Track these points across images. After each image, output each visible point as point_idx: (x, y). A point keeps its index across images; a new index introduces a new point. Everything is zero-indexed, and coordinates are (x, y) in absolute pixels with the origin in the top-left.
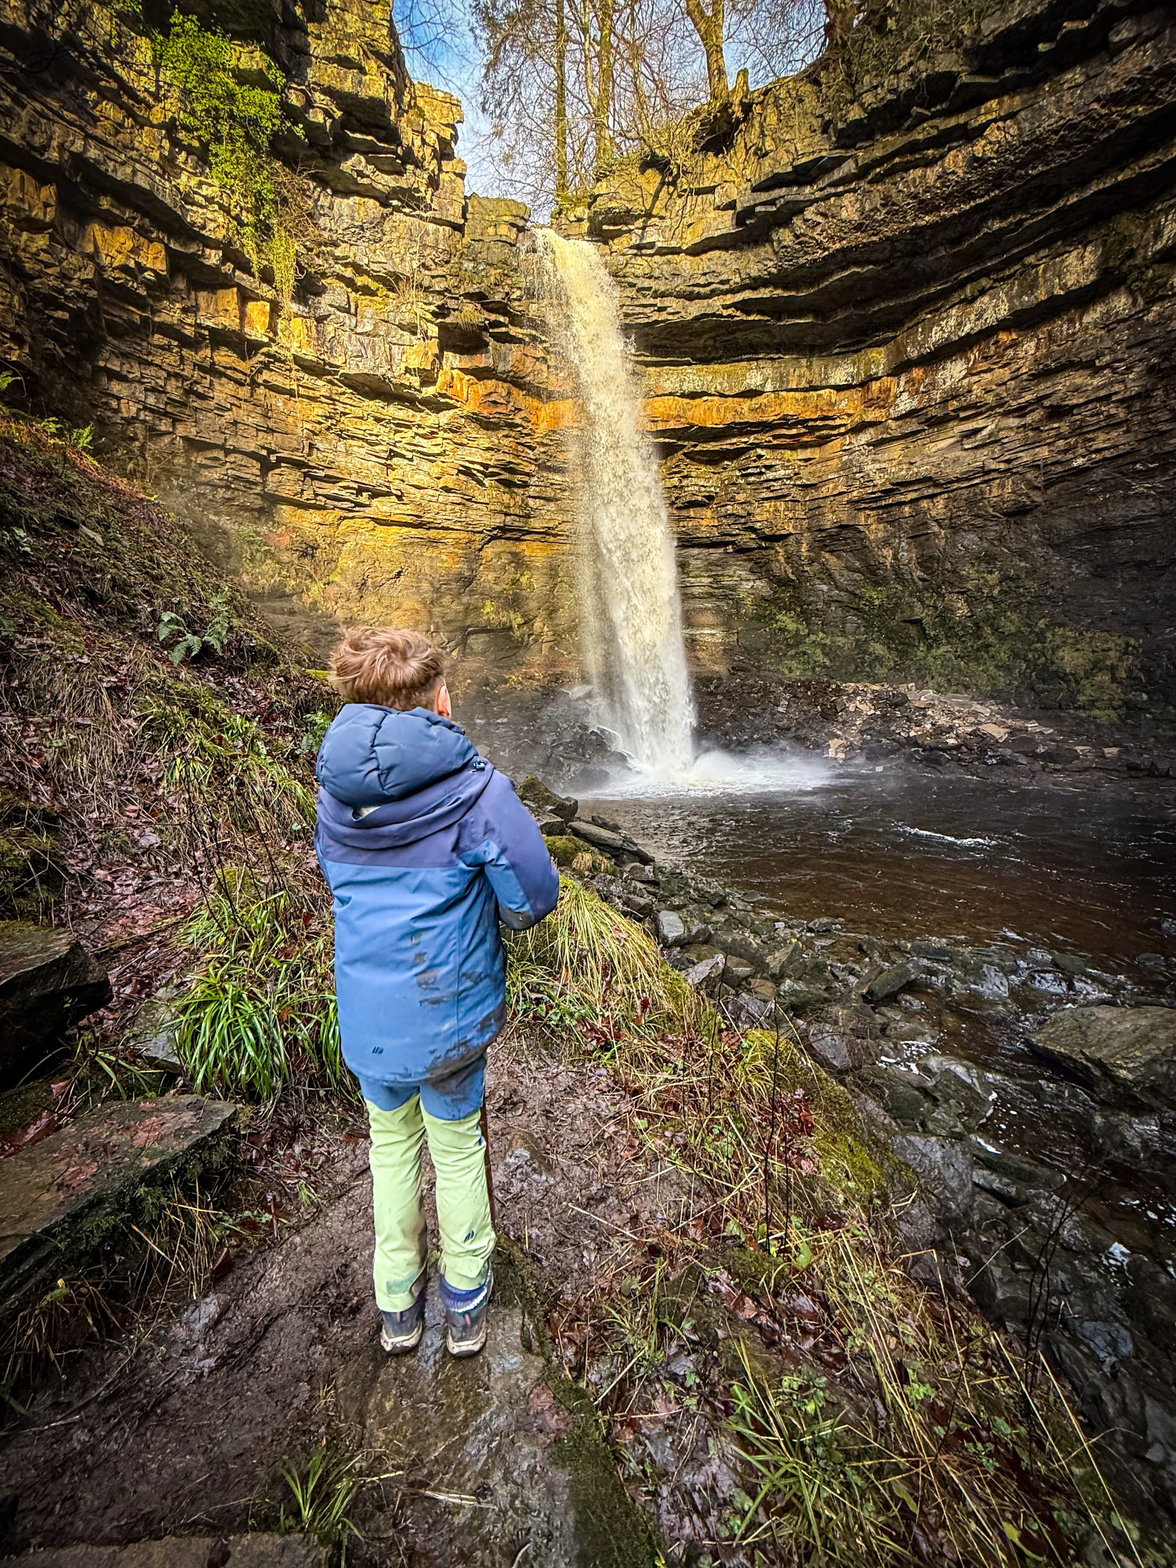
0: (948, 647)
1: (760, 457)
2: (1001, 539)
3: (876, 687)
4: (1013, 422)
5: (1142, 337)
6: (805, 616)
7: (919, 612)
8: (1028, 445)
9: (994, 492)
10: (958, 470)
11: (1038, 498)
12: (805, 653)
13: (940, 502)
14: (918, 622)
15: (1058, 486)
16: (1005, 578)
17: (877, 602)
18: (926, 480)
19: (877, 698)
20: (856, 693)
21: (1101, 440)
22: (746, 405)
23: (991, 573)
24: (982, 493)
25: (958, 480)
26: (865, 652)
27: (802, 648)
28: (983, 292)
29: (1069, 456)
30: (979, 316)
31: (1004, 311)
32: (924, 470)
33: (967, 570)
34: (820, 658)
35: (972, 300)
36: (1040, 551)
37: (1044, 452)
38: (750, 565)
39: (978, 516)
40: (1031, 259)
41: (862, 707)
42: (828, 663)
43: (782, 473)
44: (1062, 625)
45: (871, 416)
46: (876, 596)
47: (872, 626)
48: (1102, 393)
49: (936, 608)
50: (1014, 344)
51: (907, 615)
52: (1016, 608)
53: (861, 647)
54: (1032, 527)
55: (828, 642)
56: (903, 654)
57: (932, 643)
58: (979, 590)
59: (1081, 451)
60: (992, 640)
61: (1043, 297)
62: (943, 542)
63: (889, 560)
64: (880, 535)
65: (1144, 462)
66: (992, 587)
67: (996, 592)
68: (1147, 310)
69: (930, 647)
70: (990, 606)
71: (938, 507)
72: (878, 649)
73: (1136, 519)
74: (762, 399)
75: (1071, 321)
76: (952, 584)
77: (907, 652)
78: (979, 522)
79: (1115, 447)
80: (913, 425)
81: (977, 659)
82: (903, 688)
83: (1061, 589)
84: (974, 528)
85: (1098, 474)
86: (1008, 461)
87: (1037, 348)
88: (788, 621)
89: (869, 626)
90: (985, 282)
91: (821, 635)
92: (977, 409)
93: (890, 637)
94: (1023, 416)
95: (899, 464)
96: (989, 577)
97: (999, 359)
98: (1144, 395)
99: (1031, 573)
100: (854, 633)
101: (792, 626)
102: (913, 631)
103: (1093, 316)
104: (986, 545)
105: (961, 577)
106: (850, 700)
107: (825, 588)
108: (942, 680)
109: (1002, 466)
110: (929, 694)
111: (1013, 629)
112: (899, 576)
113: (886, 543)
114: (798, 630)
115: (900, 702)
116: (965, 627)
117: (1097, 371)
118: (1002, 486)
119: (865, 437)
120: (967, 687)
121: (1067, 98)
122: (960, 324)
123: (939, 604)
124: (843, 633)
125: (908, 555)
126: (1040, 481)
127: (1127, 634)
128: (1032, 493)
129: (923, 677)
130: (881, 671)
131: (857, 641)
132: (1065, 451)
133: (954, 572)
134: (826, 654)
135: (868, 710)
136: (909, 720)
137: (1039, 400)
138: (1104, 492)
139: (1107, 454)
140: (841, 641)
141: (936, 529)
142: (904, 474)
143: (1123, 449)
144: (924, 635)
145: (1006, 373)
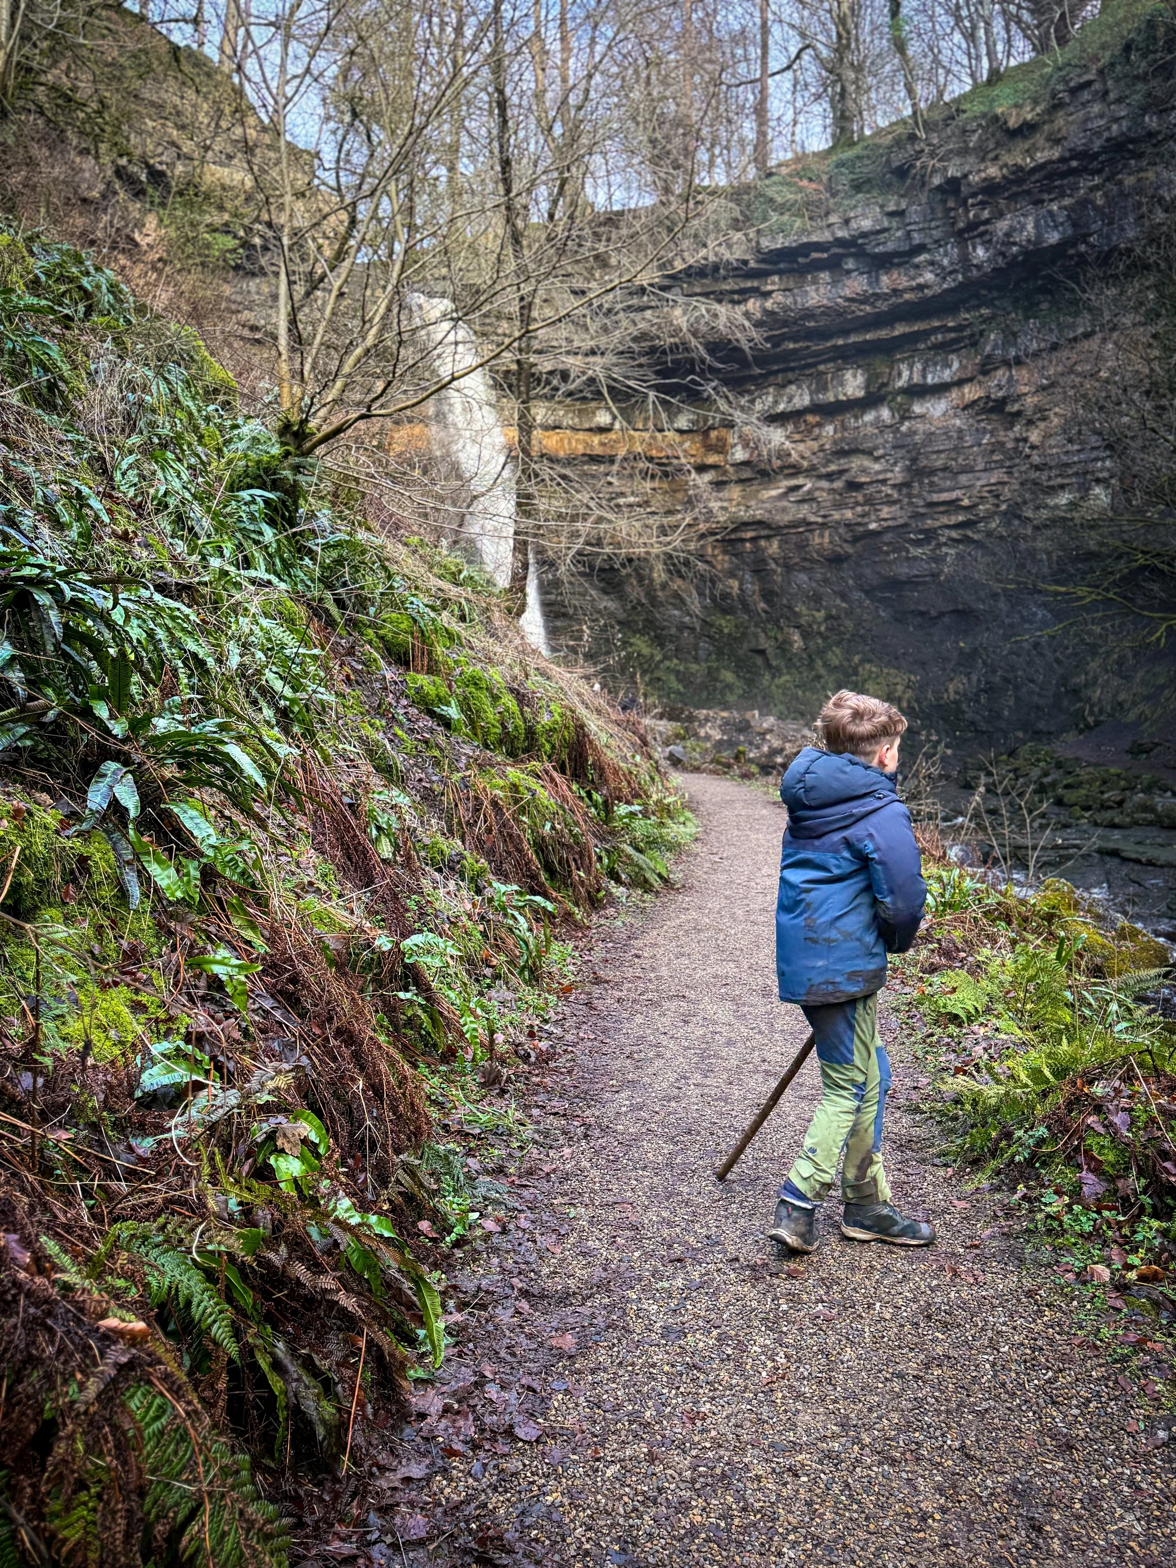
0: (787, 677)
1: (610, 483)
2: (826, 581)
3: (725, 714)
4: (824, 484)
5: (900, 443)
6: (659, 640)
7: (764, 643)
8: (839, 506)
9: (816, 540)
10: (786, 518)
11: (850, 550)
12: (659, 679)
13: (775, 544)
14: (762, 652)
15: (863, 542)
16: (829, 617)
17: (726, 631)
18: (760, 523)
19: (726, 725)
20: (707, 720)
21: (885, 512)
22: (596, 439)
23: (818, 611)
24: (807, 540)
25: (787, 527)
26: (716, 680)
27: (657, 674)
28: (790, 382)
29: (866, 520)
30: (790, 400)
31: (807, 400)
32: (759, 514)
33: (800, 608)
34: (675, 684)
35: (783, 386)
36: (857, 595)
37: (849, 514)
38: (602, 585)
39: (805, 559)
40: (822, 367)
41: (711, 732)
42: (682, 689)
43: (632, 499)
44: (870, 661)
45: (712, 459)
46: (726, 624)
47: (723, 654)
48: (881, 477)
49: (776, 639)
50: (819, 425)
51: (753, 645)
52: (838, 644)
53: (712, 675)
54: (847, 573)
55: (681, 668)
56: (750, 682)
57: (776, 672)
58: (810, 626)
59: (873, 517)
60: (822, 671)
61: (832, 399)
62: (780, 579)
63: (736, 591)
64: (726, 566)
65: (915, 533)
66: (820, 624)
67: (823, 629)
68: (901, 423)
69: (773, 677)
70: (820, 641)
71: (774, 547)
72: (728, 676)
73: (917, 576)
74: (612, 436)
75: (856, 418)
76: (788, 618)
77: (753, 680)
78: (807, 564)
79: (894, 519)
80: (747, 474)
81: (811, 689)
82: (748, 715)
83: (870, 630)
84: (804, 569)
85: (888, 537)
86: (824, 516)
87: (835, 432)
88: (643, 645)
89: (720, 653)
90: (791, 376)
91: (675, 661)
92: (795, 470)
93: (741, 666)
94: (832, 481)
95: (738, 504)
96: (817, 614)
97: (808, 432)
98: (906, 485)
99: (849, 613)
100: (707, 661)
101: (646, 651)
102: (759, 661)
103: (869, 417)
104: (814, 585)
105: (795, 613)
106: (701, 726)
107: (676, 612)
108: (782, 707)
109: (820, 520)
110: (770, 721)
111: (837, 662)
112: (746, 608)
113: (731, 574)
114: (652, 656)
115: (744, 727)
116: (801, 659)
117: (877, 459)
118: (822, 536)
119: (708, 477)
120: (802, 714)
121: (822, 290)
122: (776, 402)
123: (779, 636)
124: (696, 659)
125: (752, 587)
126: (848, 536)
127: (911, 672)
128: (845, 545)
129: (767, 705)
130: (731, 698)
131: (709, 668)
132: (863, 516)
133: (790, 608)
134: (680, 681)
135: (717, 735)
136: (751, 743)
137: (842, 472)
138: (894, 552)
139: (890, 523)
140: (694, 667)
141: (773, 566)
142: (743, 514)
143: (901, 521)
144: (769, 666)
145: (815, 445)
